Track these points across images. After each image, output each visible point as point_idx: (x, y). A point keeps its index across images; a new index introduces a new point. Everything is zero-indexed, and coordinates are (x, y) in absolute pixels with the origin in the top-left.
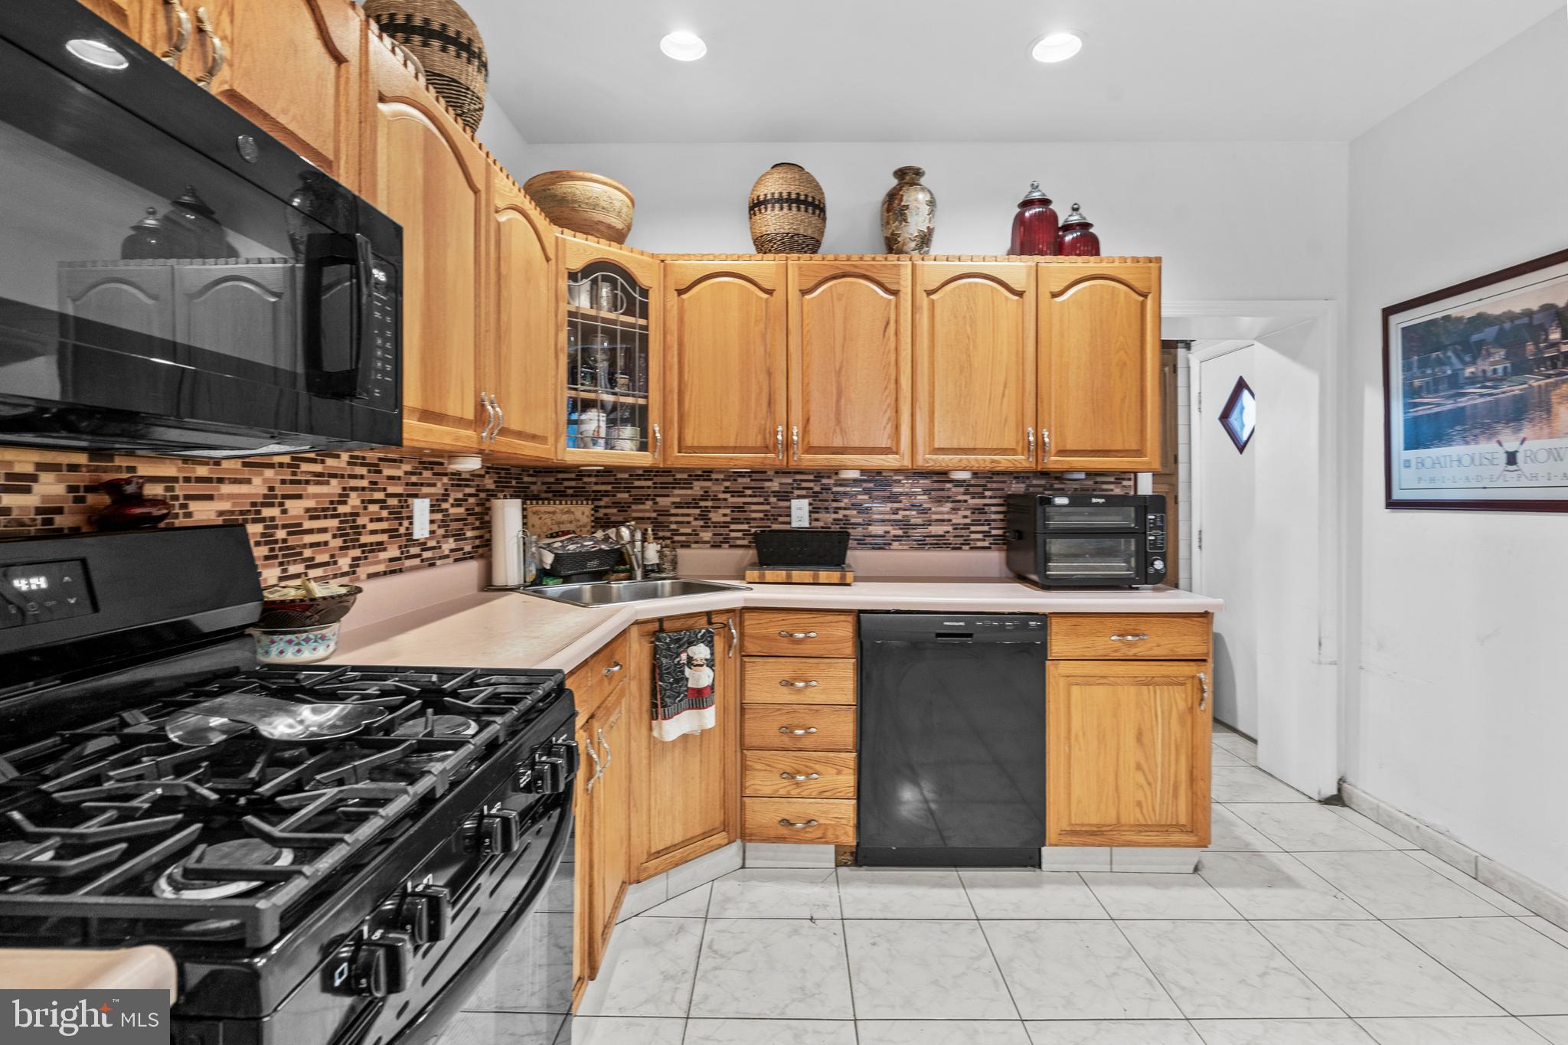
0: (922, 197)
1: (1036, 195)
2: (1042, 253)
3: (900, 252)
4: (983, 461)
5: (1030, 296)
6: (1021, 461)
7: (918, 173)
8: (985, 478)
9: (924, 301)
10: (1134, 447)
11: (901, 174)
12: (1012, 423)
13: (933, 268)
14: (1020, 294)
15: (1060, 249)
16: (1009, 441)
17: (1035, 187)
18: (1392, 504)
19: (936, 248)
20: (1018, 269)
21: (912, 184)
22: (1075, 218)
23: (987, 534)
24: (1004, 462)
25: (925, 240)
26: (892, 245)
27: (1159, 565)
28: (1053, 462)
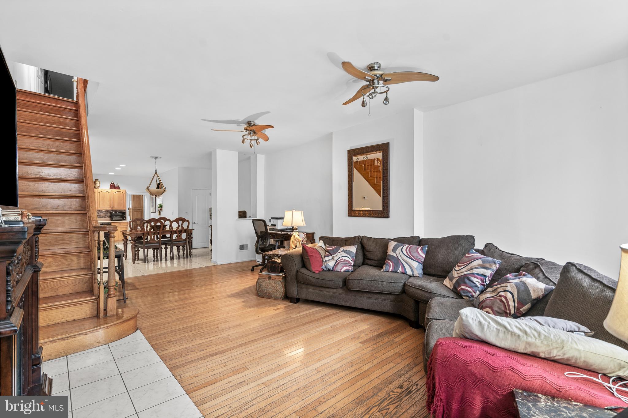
0: (98, 182)
1: (112, 183)
2: (113, 189)
3: (96, 188)
4: (106, 209)
5: (111, 193)
6: (110, 209)
7: (98, 180)
8: (107, 211)
9: (98, 193)
10: (123, 207)
11: (96, 180)
12: (109, 205)
13: (99, 190)
14: (110, 193)
15: (115, 188)
16: (109, 207)
17: (112, 182)
18: (152, 212)
19: (100, 188)
20: (110, 190)
21: (97, 181)
22: (117, 185)
23: (108, 216)
24: (108, 209)
25: (99, 187)
26: (95, 187)
27: (125, 218)
28: (114, 209)
